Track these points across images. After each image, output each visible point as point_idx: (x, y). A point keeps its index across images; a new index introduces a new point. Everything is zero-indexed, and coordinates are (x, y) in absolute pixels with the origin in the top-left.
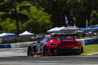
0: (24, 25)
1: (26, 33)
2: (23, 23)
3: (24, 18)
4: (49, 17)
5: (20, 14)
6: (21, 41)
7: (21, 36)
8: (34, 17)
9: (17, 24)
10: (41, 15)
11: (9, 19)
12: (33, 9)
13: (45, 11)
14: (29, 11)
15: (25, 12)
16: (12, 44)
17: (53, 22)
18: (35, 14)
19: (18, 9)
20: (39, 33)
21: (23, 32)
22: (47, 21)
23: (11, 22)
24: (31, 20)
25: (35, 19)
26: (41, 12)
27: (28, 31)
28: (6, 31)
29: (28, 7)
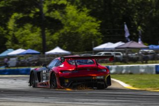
0: (55, 37)
2: (52, 34)
3: (56, 25)
4: (97, 25)
5: (48, 18)
7: (49, 55)
8: (72, 23)
9: (43, 35)
10: (83, 22)
11: (29, 26)
12: (71, 10)
13: (91, 14)
14: (64, 13)
15: (57, 14)
17: (103, 33)
18: (74, 19)
19: (45, 9)
21: (53, 48)
22: (94, 32)
23: (33, 31)
24: (66, 29)
25: (74, 28)
26: (83, 16)
27: (61, 47)
28: (24, 46)
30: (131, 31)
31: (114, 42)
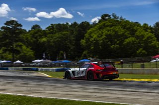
1: (18, 61)
2: (17, 55)
3: (18, 52)
4: (33, 53)
5: (16, 50)
6: (15, 67)
7: (16, 63)
8: (24, 52)
9: (13, 56)
10: (28, 52)
11: (8, 52)
12: (24, 47)
13: (31, 49)
14: (22, 48)
15: (18, 48)
16: (9, 68)
17: (36, 56)
18: (25, 50)
19: (14, 46)
20: (27, 62)
21: (17, 61)
22: (32, 55)
23: (9, 54)
24: (22, 54)
25: (24, 54)
26: (28, 49)
27: (20, 60)
28: (6, 60)
29: (21, 46)
30: (46, 56)
31: (40, 59)
